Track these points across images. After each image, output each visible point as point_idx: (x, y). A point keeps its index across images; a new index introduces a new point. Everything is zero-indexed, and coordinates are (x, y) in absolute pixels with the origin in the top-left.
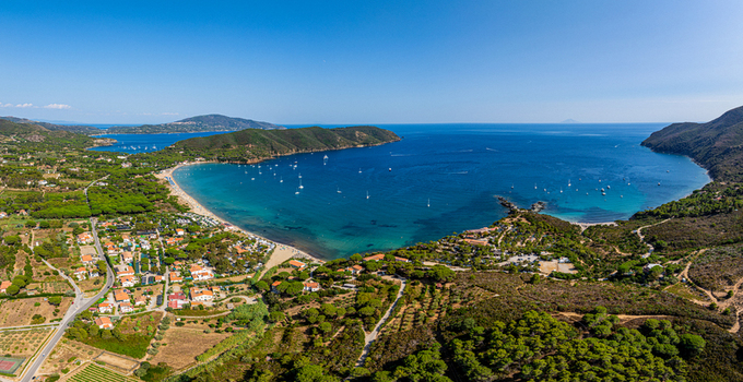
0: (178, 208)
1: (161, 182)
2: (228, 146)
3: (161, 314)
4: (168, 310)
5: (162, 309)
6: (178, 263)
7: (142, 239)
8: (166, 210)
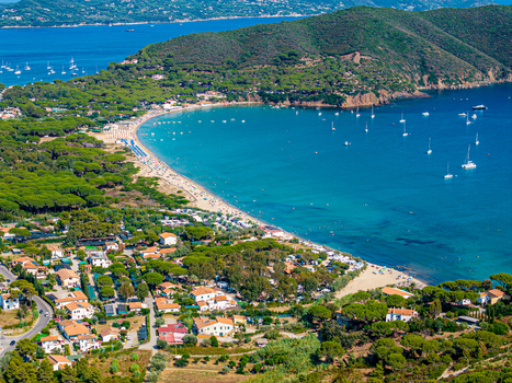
0: (161, 199)
1: (112, 150)
2: (292, 58)
3: (150, 352)
4: (160, 346)
5: (149, 346)
6: (169, 286)
7: (88, 251)
8: (133, 204)
